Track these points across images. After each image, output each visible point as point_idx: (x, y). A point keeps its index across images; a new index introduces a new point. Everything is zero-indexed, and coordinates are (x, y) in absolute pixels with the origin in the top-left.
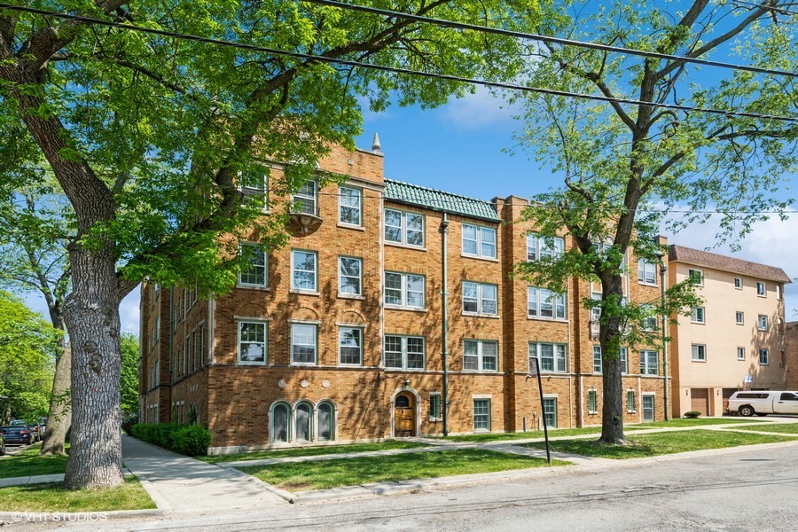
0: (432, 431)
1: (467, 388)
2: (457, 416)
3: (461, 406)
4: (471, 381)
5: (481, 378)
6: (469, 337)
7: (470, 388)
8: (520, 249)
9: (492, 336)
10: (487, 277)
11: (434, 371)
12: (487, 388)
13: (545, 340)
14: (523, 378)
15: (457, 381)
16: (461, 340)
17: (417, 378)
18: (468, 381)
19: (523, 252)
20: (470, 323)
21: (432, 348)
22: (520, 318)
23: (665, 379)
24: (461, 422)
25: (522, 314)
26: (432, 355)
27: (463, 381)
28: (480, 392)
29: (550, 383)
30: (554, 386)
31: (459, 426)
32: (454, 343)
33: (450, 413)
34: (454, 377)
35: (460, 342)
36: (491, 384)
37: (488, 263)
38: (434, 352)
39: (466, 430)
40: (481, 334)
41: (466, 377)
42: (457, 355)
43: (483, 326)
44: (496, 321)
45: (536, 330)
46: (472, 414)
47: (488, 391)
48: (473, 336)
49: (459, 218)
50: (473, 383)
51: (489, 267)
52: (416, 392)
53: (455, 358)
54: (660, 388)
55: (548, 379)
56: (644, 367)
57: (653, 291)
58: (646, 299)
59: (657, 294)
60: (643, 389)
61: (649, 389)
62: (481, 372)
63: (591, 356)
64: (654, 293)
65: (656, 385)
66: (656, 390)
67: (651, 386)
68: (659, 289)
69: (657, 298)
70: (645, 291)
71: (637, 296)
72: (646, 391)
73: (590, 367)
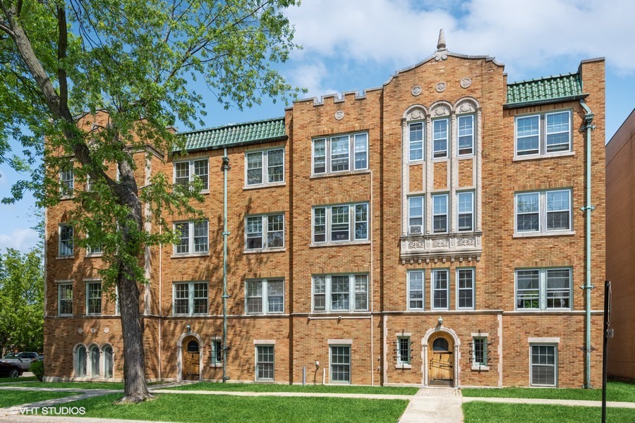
0: (213, 377)
1: (247, 333)
2: (237, 362)
3: (241, 352)
4: (252, 325)
5: (263, 321)
6: (251, 276)
7: (252, 332)
8: (303, 163)
9: (277, 273)
10: (272, 206)
11: (215, 315)
12: (269, 332)
13: (335, 271)
14: (304, 320)
15: (237, 325)
16: (242, 280)
17: (200, 323)
18: (249, 325)
19: (307, 166)
20: (253, 261)
21: (214, 292)
22: (301, 248)
23: (585, 315)
24: (240, 368)
25: (304, 242)
26: (214, 300)
27: (244, 324)
28: (262, 337)
29: (340, 325)
30: (346, 329)
31: (238, 373)
32: (235, 285)
33: (230, 359)
34: (234, 320)
35: (242, 283)
36: (275, 327)
37: (273, 189)
38: (216, 296)
39: (246, 379)
40: (264, 272)
41: (248, 321)
42: (238, 298)
43: (266, 263)
44: (282, 254)
45: (323, 260)
46: (256, 360)
47: (271, 336)
48: (255, 275)
49: (241, 149)
50: (254, 326)
51: (274, 194)
52: (198, 336)
53: (236, 300)
54: (574, 331)
55: (339, 320)
56: (538, 296)
57: (561, 165)
58: (541, 182)
59: (573, 167)
60: (529, 333)
61: (545, 333)
62: (265, 314)
63: (402, 286)
64: (565, 168)
65: (564, 326)
66: (564, 335)
67: (550, 328)
68: (577, 158)
69: (573, 176)
70: (541, 168)
71: (516, 181)
72: (538, 335)
73: (400, 302)
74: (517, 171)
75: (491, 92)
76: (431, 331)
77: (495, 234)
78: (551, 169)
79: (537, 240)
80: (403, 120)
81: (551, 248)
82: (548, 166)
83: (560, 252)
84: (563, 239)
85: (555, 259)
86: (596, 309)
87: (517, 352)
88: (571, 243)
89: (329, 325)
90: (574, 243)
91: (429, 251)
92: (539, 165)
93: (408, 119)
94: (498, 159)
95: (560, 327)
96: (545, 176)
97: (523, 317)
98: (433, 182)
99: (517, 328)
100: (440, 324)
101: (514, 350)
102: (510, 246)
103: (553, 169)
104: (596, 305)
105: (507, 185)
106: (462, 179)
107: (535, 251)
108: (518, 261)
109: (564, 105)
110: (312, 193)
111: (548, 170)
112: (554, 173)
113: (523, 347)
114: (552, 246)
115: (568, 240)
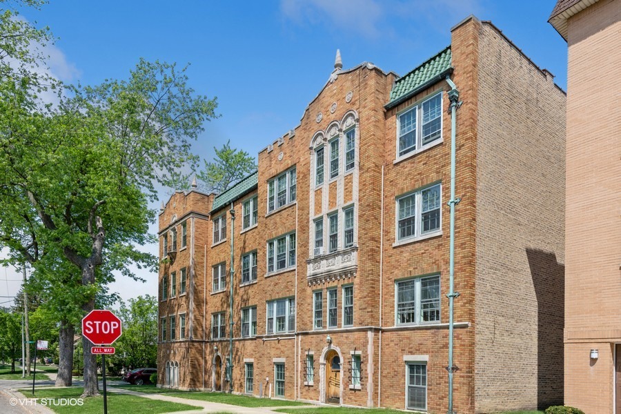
0: (227, 388)
1: (241, 353)
3: (239, 369)
4: (244, 346)
5: (249, 343)
6: (244, 306)
7: (243, 353)
8: (262, 205)
9: (255, 302)
10: (253, 245)
11: (227, 338)
12: (251, 352)
13: (278, 296)
14: (262, 341)
16: (240, 309)
17: (222, 345)
18: (242, 346)
19: (265, 207)
21: (228, 320)
22: (261, 278)
23: (449, 329)
24: (238, 382)
25: (262, 274)
26: (228, 326)
28: (248, 356)
29: (279, 345)
30: (282, 348)
31: (237, 386)
32: (236, 313)
33: (234, 375)
34: (236, 343)
35: (239, 312)
36: (254, 349)
37: (254, 230)
38: (228, 323)
39: (241, 391)
40: (250, 301)
41: (242, 342)
42: (238, 324)
44: (256, 285)
45: (271, 287)
46: (246, 376)
47: (252, 355)
48: (246, 304)
49: (241, 200)
50: (244, 348)
52: (221, 356)
53: (237, 326)
54: (441, 348)
55: (279, 340)
56: (413, 309)
57: (432, 157)
58: (415, 181)
59: (442, 157)
60: (404, 350)
61: (417, 350)
62: (251, 337)
63: (309, 307)
64: (435, 159)
65: (432, 342)
66: (432, 352)
67: (421, 344)
68: (446, 145)
69: (442, 166)
70: (415, 165)
71: (396, 185)
72: (411, 353)
73: (309, 323)
74: (398, 173)
75: (366, 99)
76: (325, 349)
77: (367, 247)
78: (423, 164)
79: (411, 247)
80: (311, 148)
81: (422, 253)
82: (421, 161)
83: (430, 258)
84: (432, 241)
85: (425, 266)
86: (461, 321)
87: (395, 371)
88: (439, 245)
89: (273, 345)
90: (441, 245)
91: (323, 271)
92: (414, 163)
93: (315, 147)
94: (369, 168)
95: (429, 343)
96: (419, 174)
97: (400, 332)
98: (327, 203)
99: (396, 345)
100: (330, 343)
101: (393, 369)
102: (391, 256)
103: (425, 164)
104: (461, 316)
105: (389, 191)
106: (346, 195)
107: (409, 260)
108: (396, 272)
109: (435, 87)
110: (266, 230)
111: (421, 166)
112: (426, 167)
113: (399, 366)
114: (423, 251)
115: (436, 242)
